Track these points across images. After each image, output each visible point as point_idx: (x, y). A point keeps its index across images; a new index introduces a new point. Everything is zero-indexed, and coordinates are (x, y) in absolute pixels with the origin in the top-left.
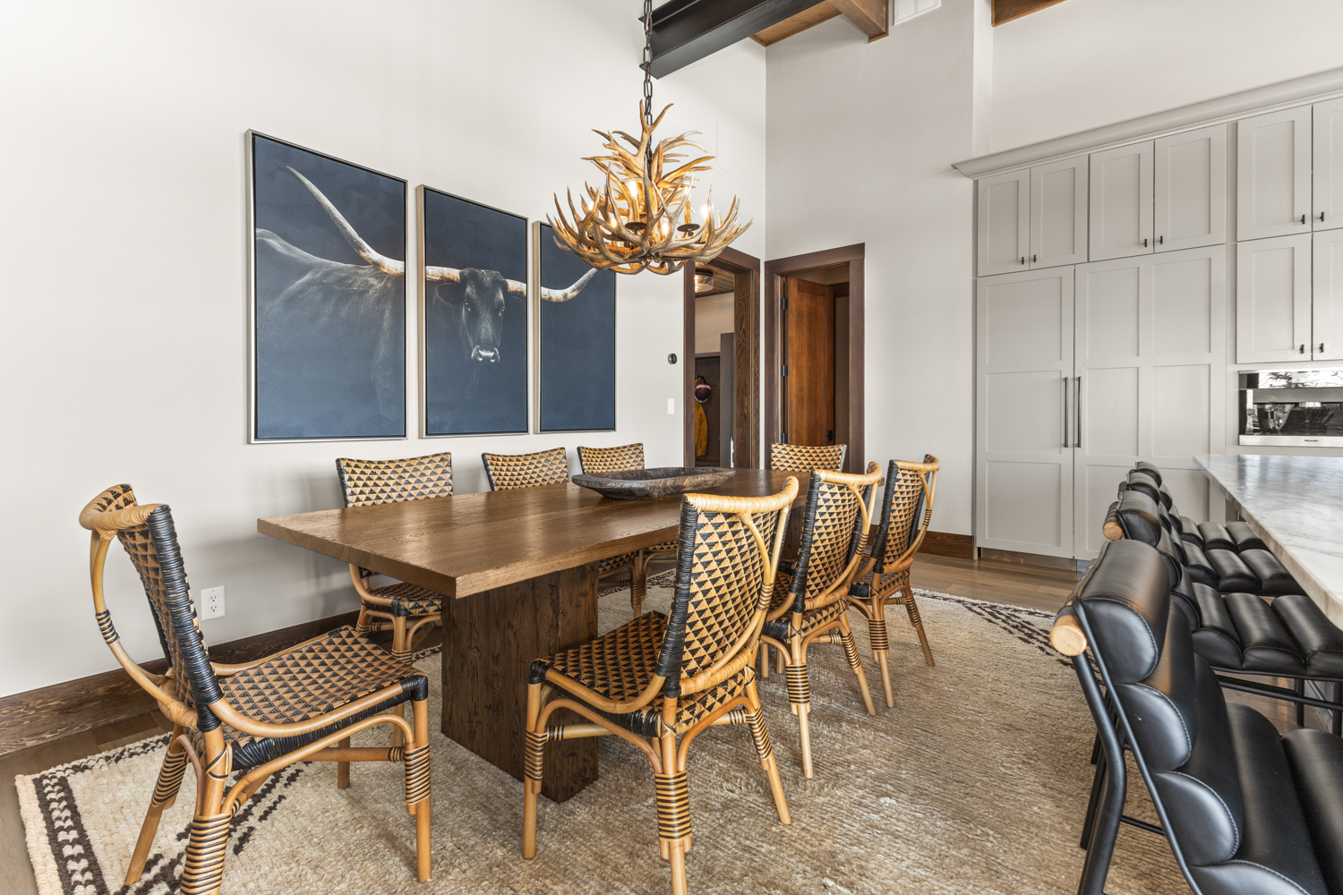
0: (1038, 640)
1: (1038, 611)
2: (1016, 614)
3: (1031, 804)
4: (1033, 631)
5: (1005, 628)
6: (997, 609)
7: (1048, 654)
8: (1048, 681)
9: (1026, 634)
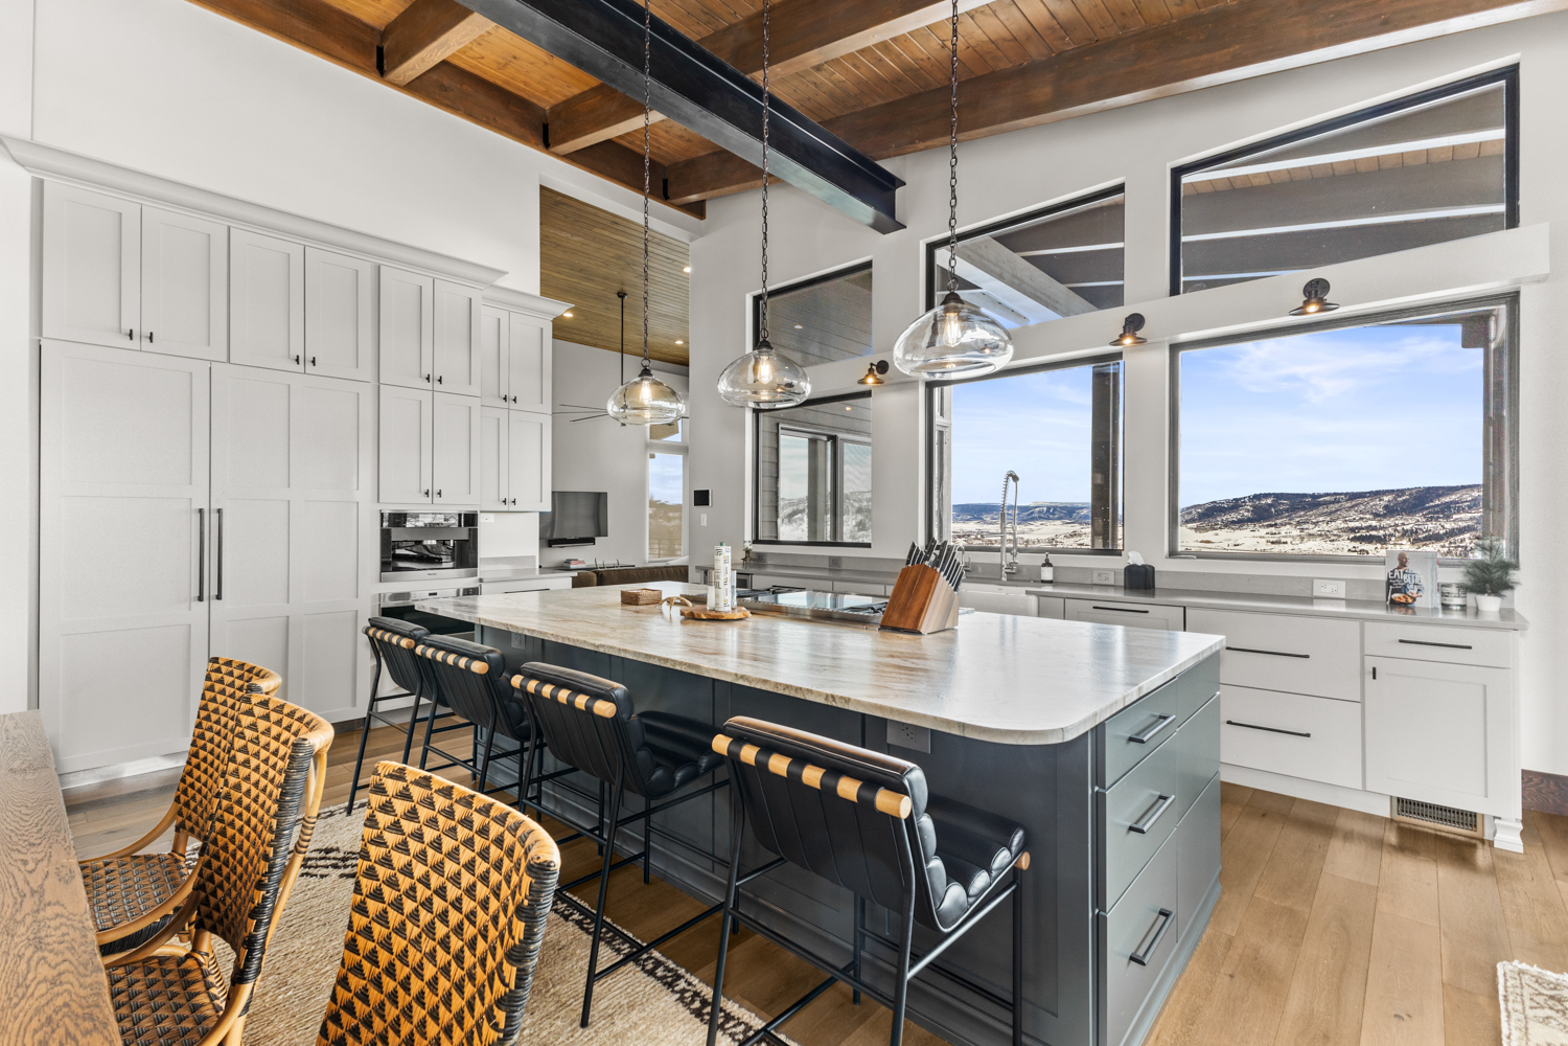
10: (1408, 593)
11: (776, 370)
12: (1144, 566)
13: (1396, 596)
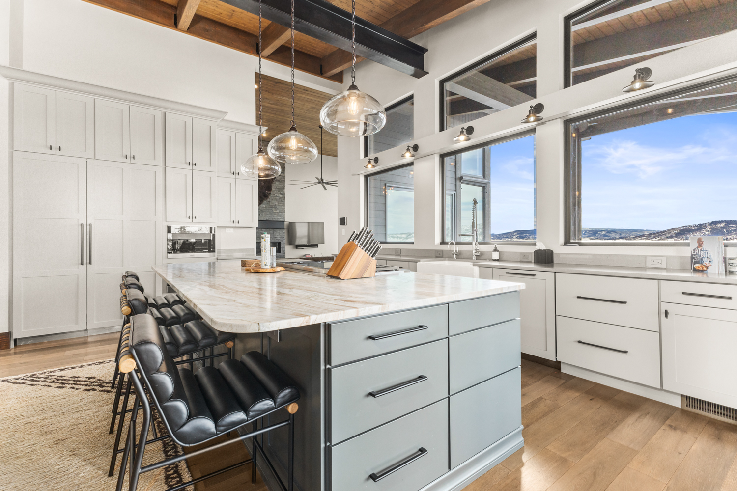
0: (69, 384)
1: (67, 367)
2: (52, 374)
3: (77, 474)
4: (65, 380)
5: (45, 386)
6: (37, 376)
7: (77, 389)
8: (79, 404)
9: (61, 384)
10: (704, 263)
11: (299, 141)
12: (545, 250)
13: (696, 265)
